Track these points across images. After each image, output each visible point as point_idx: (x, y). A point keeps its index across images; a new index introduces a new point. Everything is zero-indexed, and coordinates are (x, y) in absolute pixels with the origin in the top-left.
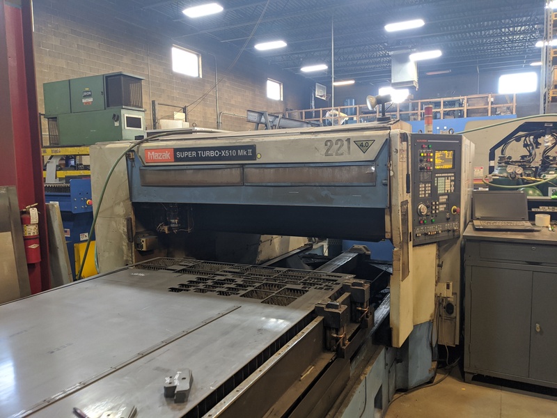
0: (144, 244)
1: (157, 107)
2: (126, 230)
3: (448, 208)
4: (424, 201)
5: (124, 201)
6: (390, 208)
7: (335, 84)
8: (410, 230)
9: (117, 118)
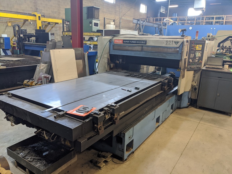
0: (112, 66)
1: (106, 20)
2: (107, 61)
3: (199, 61)
4: (191, 58)
5: (107, 54)
6: (181, 60)
7: (170, 7)
8: (186, 66)
9: (91, 23)
